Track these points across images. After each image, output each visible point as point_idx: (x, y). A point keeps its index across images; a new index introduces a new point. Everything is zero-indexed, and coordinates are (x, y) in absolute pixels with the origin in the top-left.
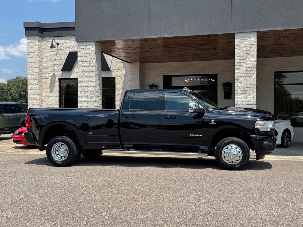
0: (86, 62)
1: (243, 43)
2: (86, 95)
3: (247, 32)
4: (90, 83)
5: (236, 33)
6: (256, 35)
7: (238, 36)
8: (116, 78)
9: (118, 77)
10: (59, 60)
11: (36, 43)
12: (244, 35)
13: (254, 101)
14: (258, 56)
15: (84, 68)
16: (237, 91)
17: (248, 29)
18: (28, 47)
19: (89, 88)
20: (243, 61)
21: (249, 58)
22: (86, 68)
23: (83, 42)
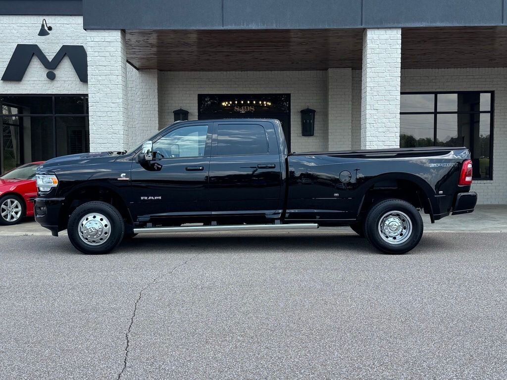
0: (105, 66)
1: (380, 45)
2: (105, 127)
3: (386, 28)
4: (113, 105)
6: (401, 33)
7: (373, 33)
12: (382, 32)
15: (100, 78)
16: (370, 124)
19: (110, 114)
20: (380, 75)
21: (388, 71)
22: (104, 77)
23: (97, 31)
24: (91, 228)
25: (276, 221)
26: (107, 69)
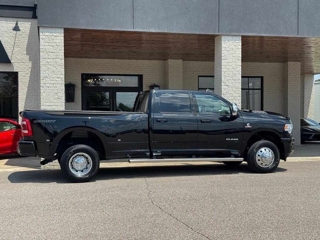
0: (52, 52)
1: (229, 45)
2: (52, 94)
3: (233, 35)
4: (58, 79)
5: (223, 35)
6: (241, 39)
7: (225, 38)
8: (19, 73)
9: (21, 73)
12: (230, 38)
15: (49, 61)
16: (224, 94)
17: (235, 32)
19: (56, 85)
20: (230, 64)
21: (234, 62)
22: (52, 60)
23: (47, 28)
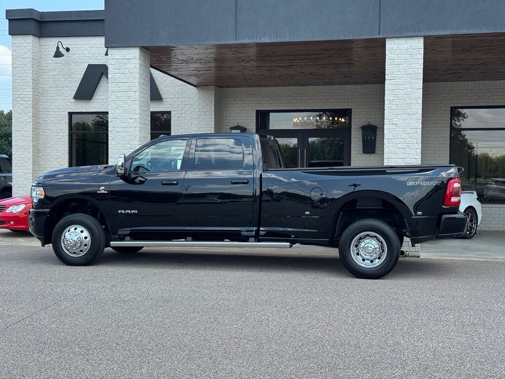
1: (400, 55)
2: (123, 142)
3: (407, 37)
4: (130, 121)
5: (387, 38)
6: (423, 42)
7: (392, 43)
8: (172, 113)
9: (176, 112)
10: (70, 79)
11: (28, 48)
12: (402, 41)
13: (417, 157)
14: (426, 80)
15: (119, 95)
16: (388, 139)
17: (410, 31)
18: (14, 54)
19: (128, 129)
20: (400, 87)
21: (409, 82)
22: (123, 94)
23: (118, 49)
24: (71, 240)
25: (250, 239)
26: (126, 86)
